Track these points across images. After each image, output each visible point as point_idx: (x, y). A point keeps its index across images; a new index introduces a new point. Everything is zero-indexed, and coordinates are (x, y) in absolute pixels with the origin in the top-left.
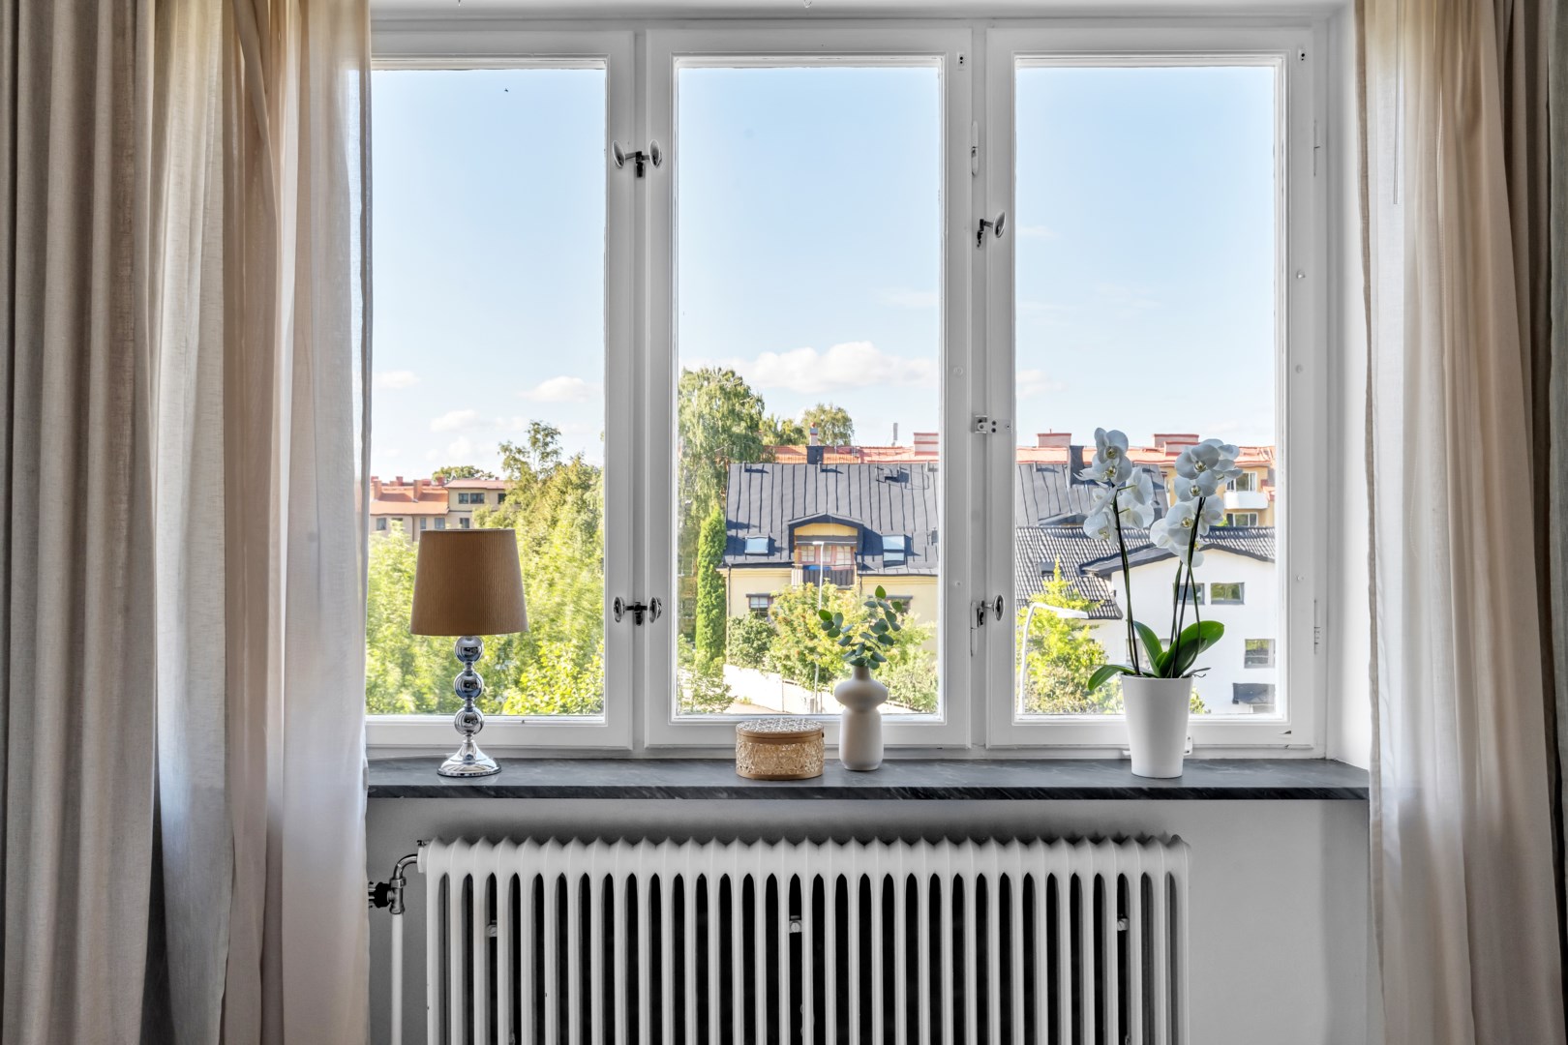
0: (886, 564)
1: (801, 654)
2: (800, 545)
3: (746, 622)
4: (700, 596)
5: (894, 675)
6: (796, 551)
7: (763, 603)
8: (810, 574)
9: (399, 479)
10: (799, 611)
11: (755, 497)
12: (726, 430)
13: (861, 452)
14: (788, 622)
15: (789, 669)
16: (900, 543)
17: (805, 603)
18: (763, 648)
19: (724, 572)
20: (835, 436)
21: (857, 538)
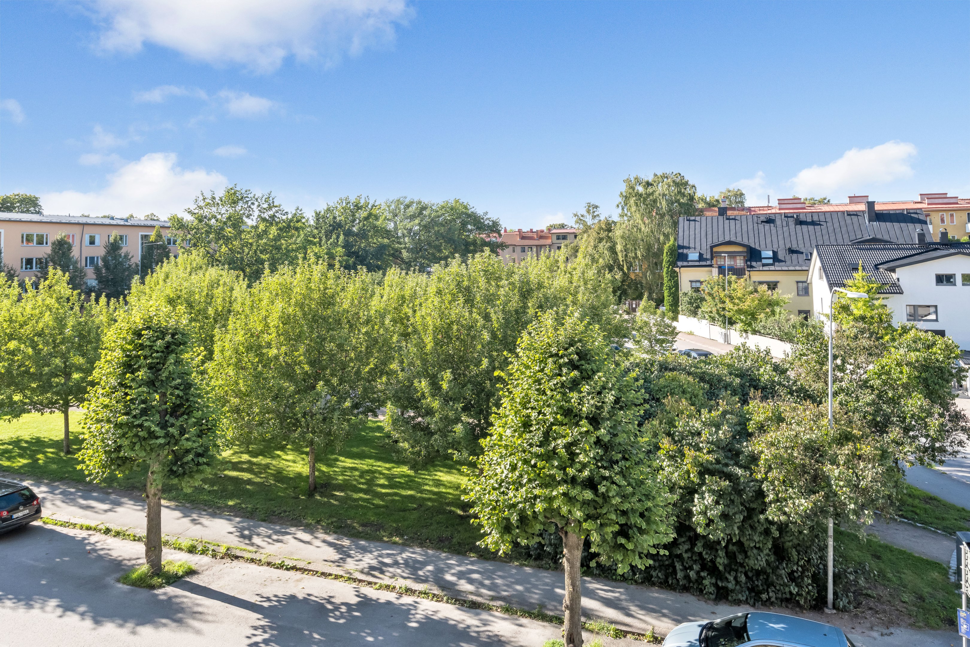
0: (764, 265)
1: (717, 310)
2: (716, 257)
3: (689, 294)
4: (665, 281)
5: (768, 322)
6: (715, 259)
7: (698, 285)
8: (721, 270)
9: (531, 230)
10: (716, 289)
11: (692, 233)
12: (678, 201)
13: (749, 209)
14: (710, 294)
15: (712, 318)
16: (770, 254)
17: (719, 285)
18: (698, 307)
19: (677, 269)
20: (737, 203)
21: (746, 252)
